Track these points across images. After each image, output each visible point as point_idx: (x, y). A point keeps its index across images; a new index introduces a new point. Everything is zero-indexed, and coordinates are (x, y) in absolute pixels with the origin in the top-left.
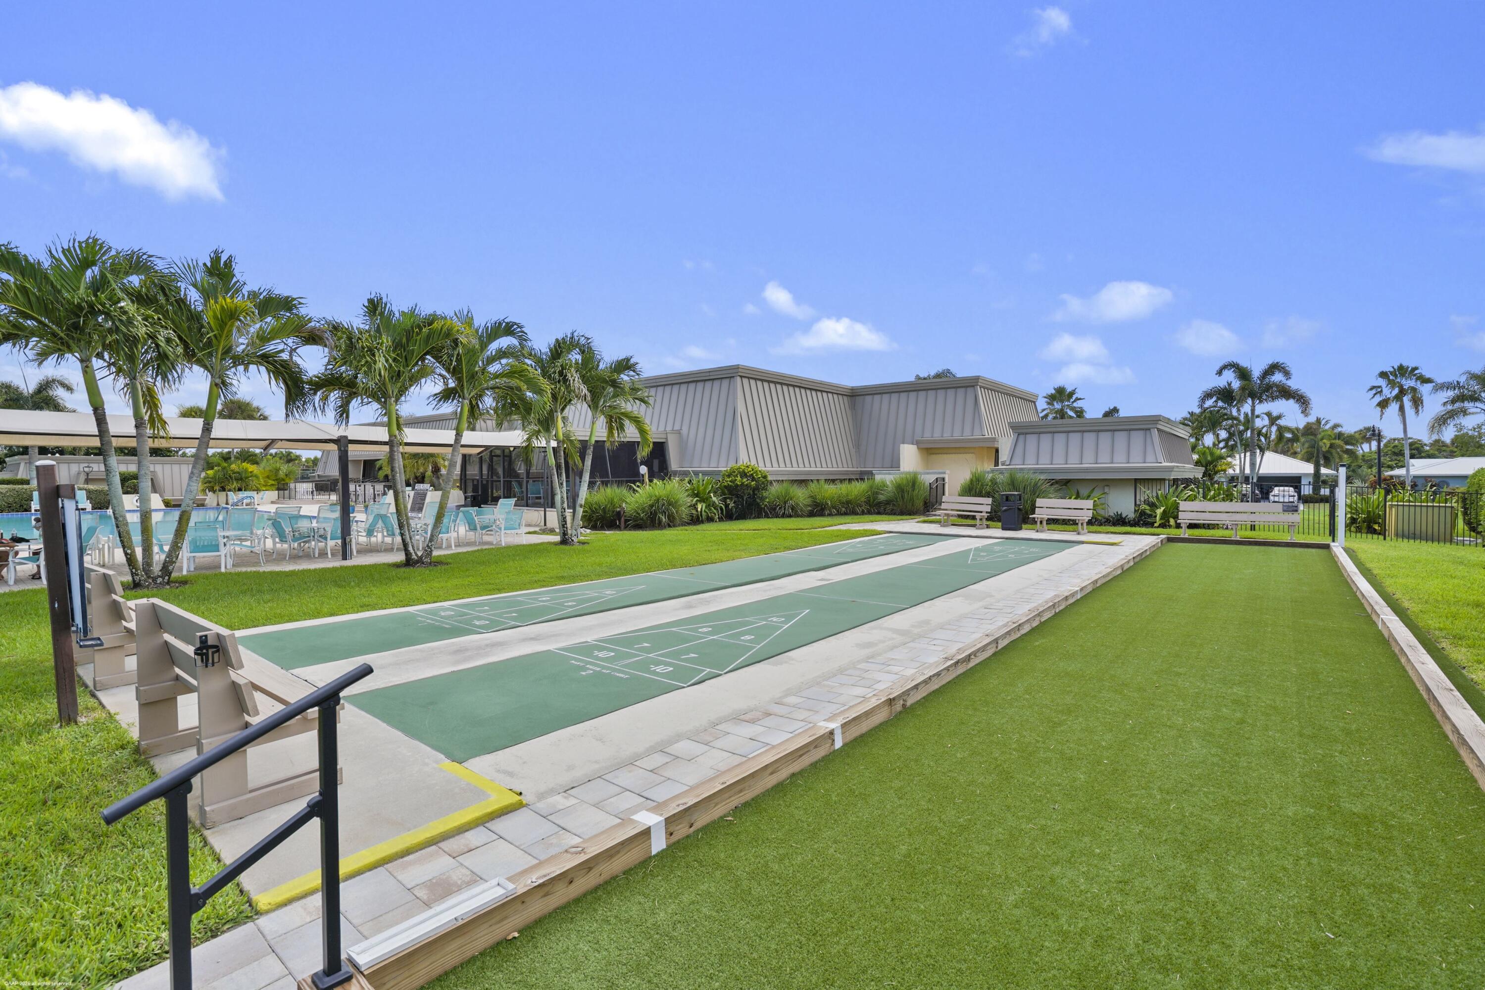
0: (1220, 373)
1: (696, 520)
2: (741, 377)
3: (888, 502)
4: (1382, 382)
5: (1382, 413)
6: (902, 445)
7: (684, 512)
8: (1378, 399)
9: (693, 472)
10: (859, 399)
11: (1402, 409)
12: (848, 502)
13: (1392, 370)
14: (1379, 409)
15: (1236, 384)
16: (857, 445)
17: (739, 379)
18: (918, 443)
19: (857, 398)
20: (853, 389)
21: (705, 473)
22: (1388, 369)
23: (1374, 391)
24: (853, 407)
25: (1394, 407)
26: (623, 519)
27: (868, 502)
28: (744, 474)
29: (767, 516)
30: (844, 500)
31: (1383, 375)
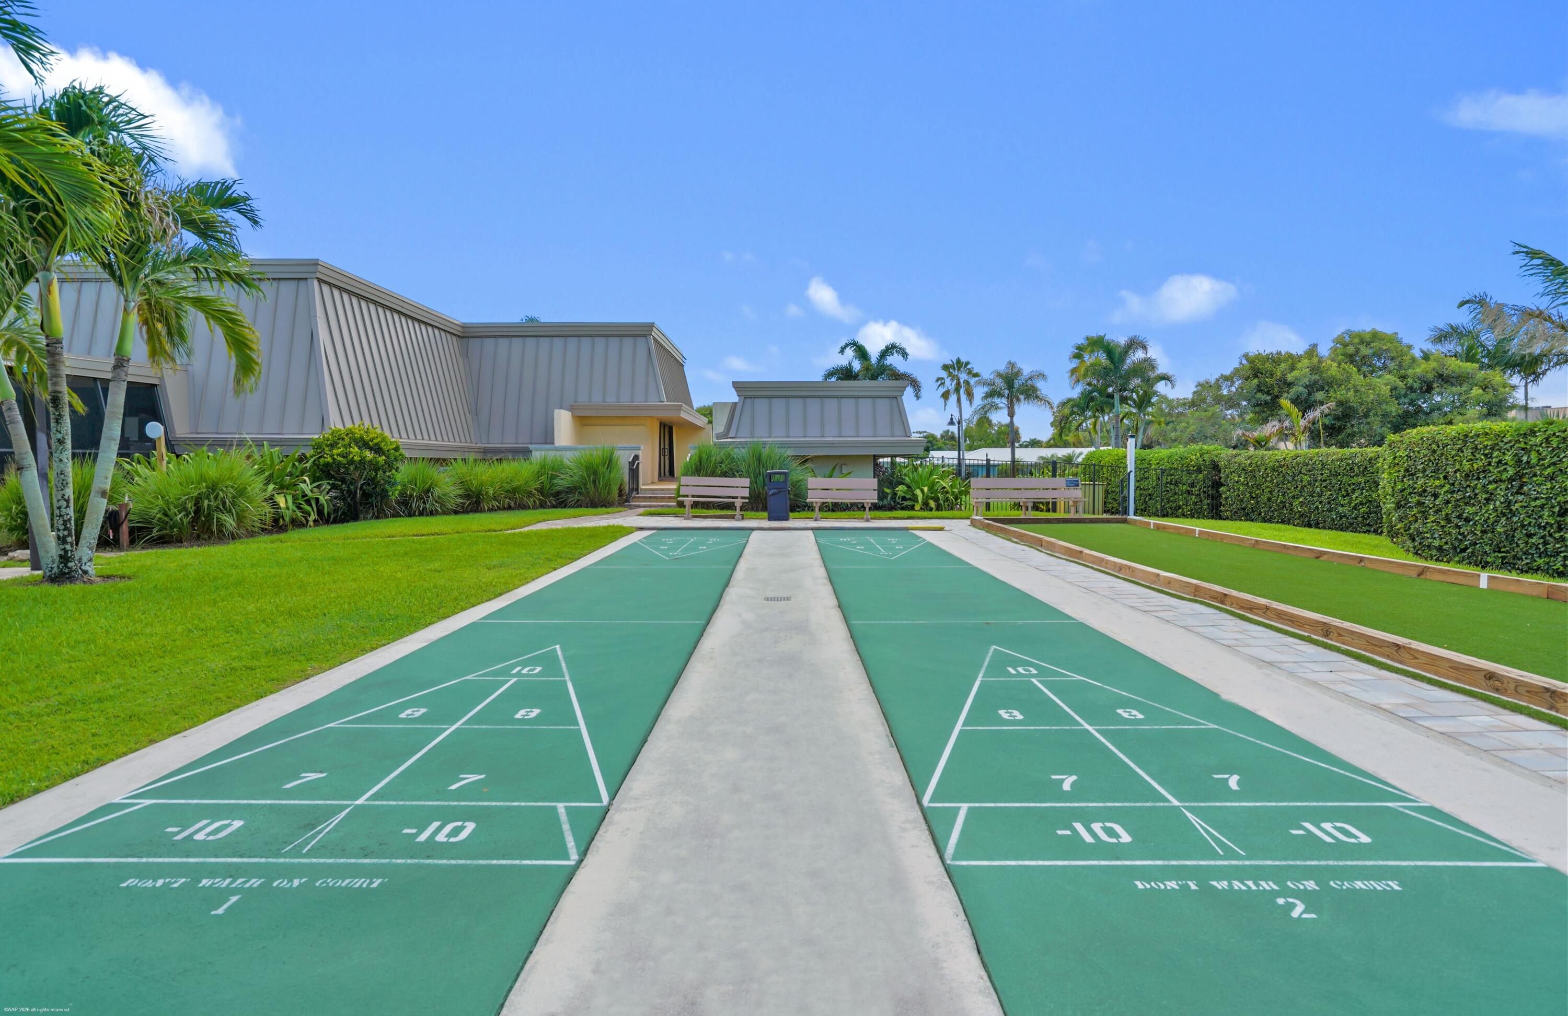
0: (842, 351)
1: (277, 525)
2: (320, 280)
3: (571, 490)
4: (944, 374)
5: (945, 405)
6: (557, 411)
7: (257, 510)
8: (942, 390)
9: (254, 440)
10: (474, 344)
11: (959, 400)
12: (515, 490)
13: (951, 363)
14: (942, 400)
15: (857, 366)
16: (475, 411)
17: (316, 282)
18: (571, 409)
19: (471, 340)
20: (464, 327)
21: (273, 443)
22: (949, 363)
23: (939, 383)
24: (466, 354)
25: (953, 398)
26: (125, 529)
27: (541, 491)
28: (364, 444)
29: (396, 515)
30: (508, 487)
31: (945, 367)
